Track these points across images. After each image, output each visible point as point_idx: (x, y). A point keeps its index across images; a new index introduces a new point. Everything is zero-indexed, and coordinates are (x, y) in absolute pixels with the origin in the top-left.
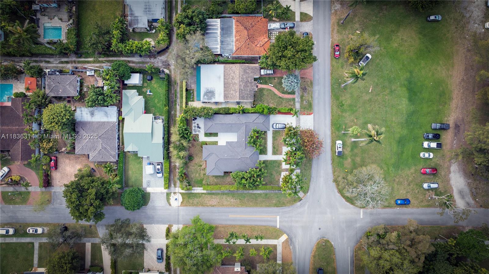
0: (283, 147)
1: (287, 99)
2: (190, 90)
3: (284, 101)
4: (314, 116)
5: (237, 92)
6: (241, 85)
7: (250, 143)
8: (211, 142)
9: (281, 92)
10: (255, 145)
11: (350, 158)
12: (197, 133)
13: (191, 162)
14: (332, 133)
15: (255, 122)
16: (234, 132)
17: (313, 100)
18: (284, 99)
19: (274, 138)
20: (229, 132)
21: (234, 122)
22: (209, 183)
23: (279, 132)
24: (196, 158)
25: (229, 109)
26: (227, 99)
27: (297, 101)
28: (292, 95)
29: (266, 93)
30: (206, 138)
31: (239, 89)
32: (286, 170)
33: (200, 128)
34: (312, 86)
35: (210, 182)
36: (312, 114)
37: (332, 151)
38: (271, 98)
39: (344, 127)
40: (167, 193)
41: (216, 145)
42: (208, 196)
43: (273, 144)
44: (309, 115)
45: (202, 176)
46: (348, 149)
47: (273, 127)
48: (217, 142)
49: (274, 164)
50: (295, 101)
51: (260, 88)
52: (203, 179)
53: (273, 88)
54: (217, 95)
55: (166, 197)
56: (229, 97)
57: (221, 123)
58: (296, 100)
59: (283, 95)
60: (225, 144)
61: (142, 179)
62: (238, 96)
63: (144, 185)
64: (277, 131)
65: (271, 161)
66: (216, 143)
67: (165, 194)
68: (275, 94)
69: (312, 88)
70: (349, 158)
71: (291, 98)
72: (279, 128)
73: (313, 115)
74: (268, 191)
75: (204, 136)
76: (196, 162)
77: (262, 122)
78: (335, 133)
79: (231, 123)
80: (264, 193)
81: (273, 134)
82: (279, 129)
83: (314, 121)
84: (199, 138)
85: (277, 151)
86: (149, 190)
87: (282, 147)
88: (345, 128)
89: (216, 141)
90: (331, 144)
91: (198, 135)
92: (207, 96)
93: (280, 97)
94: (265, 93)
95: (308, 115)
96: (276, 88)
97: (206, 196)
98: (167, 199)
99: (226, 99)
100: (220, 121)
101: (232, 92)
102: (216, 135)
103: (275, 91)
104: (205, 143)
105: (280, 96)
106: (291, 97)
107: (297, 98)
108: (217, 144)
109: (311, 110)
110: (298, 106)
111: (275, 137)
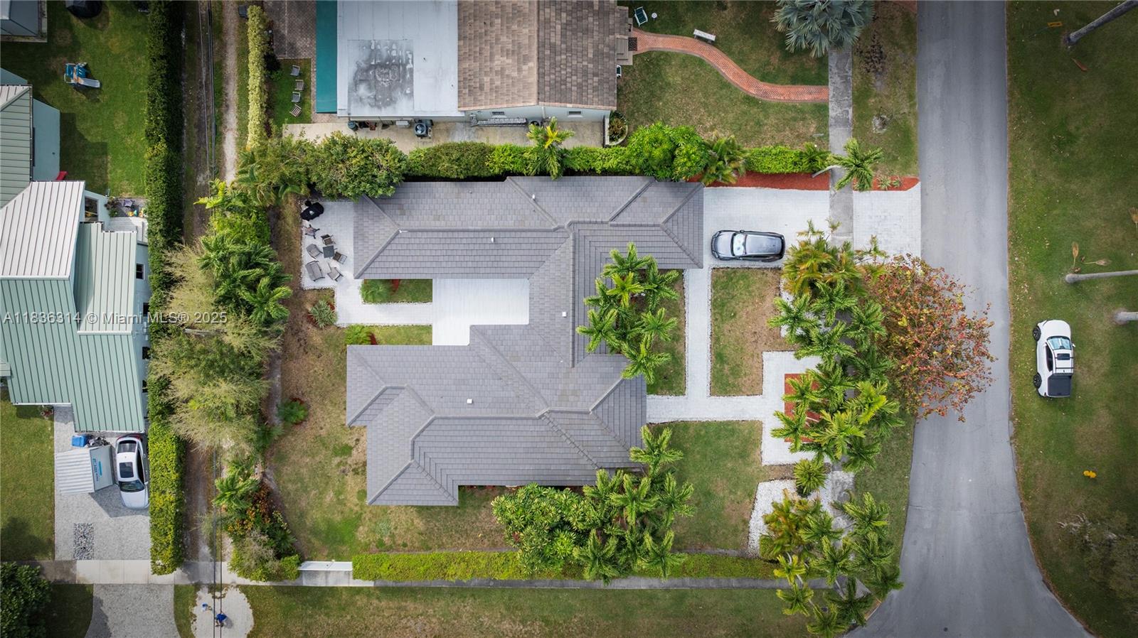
0: (766, 355)
1: (783, 107)
2: (290, 64)
3: (772, 120)
4: (924, 192)
5: (526, 59)
6: (548, 21)
7: (598, 330)
8: (398, 329)
9: (753, 73)
10: (625, 346)
11: (1108, 407)
12: (327, 283)
13: (297, 429)
14: (1015, 284)
15: (625, 219)
16: (512, 276)
17: (915, 115)
18: (771, 106)
19: (721, 308)
20: (487, 276)
21: (510, 223)
22: (386, 539)
23: (744, 277)
24: (319, 413)
25: (485, 151)
26: (476, 101)
27: (837, 119)
28: (813, 88)
29: (678, 79)
30: (372, 308)
31: (541, 46)
32: (783, 472)
33: (337, 257)
34: (912, 41)
35: (392, 536)
36: (912, 183)
37: (1018, 376)
38: (705, 105)
39: (1076, 252)
40: (176, 587)
41: (422, 342)
42: (383, 603)
43: (716, 338)
44: (900, 188)
45: (353, 500)
46: (1095, 366)
47: (714, 250)
48: (428, 329)
49: (722, 443)
50: (826, 116)
51: (649, 53)
52: (359, 517)
53: (715, 51)
54: (421, 82)
55: (171, 607)
56: (487, 88)
57: (441, 224)
58: (832, 113)
59: (765, 87)
60: (464, 340)
61: (52, 517)
62: (534, 78)
63: (64, 548)
64: (735, 270)
65: (705, 425)
66: (420, 335)
67: (169, 596)
68: (725, 85)
69: (914, 53)
70: (1103, 412)
71: (804, 103)
72: (746, 257)
73: (916, 189)
74: (687, 580)
75: (360, 298)
76: (323, 432)
77: (661, 221)
78: (1031, 281)
79: (496, 225)
80: (667, 590)
81: (714, 285)
82: (747, 264)
83: (924, 220)
84: (337, 309)
85: (735, 372)
86: (87, 571)
87: (759, 356)
88: (1080, 256)
89: (424, 323)
90: (1009, 339)
91: (330, 293)
92: (370, 88)
93: (749, 100)
94: (674, 76)
95: (892, 188)
96: (729, 53)
97: (375, 602)
98: (177, 618)
99: (468, 99)
100: (437, 218)
101: (499, 61)
102: (420, 290)
103: (725, 66)
104: (363, 335)
105: (753, 92)
106: (807, 97)
107: (838, 102)
108: (424, 337)
109: (906, 166)
110: (840, 142)
111: (723, 305)
